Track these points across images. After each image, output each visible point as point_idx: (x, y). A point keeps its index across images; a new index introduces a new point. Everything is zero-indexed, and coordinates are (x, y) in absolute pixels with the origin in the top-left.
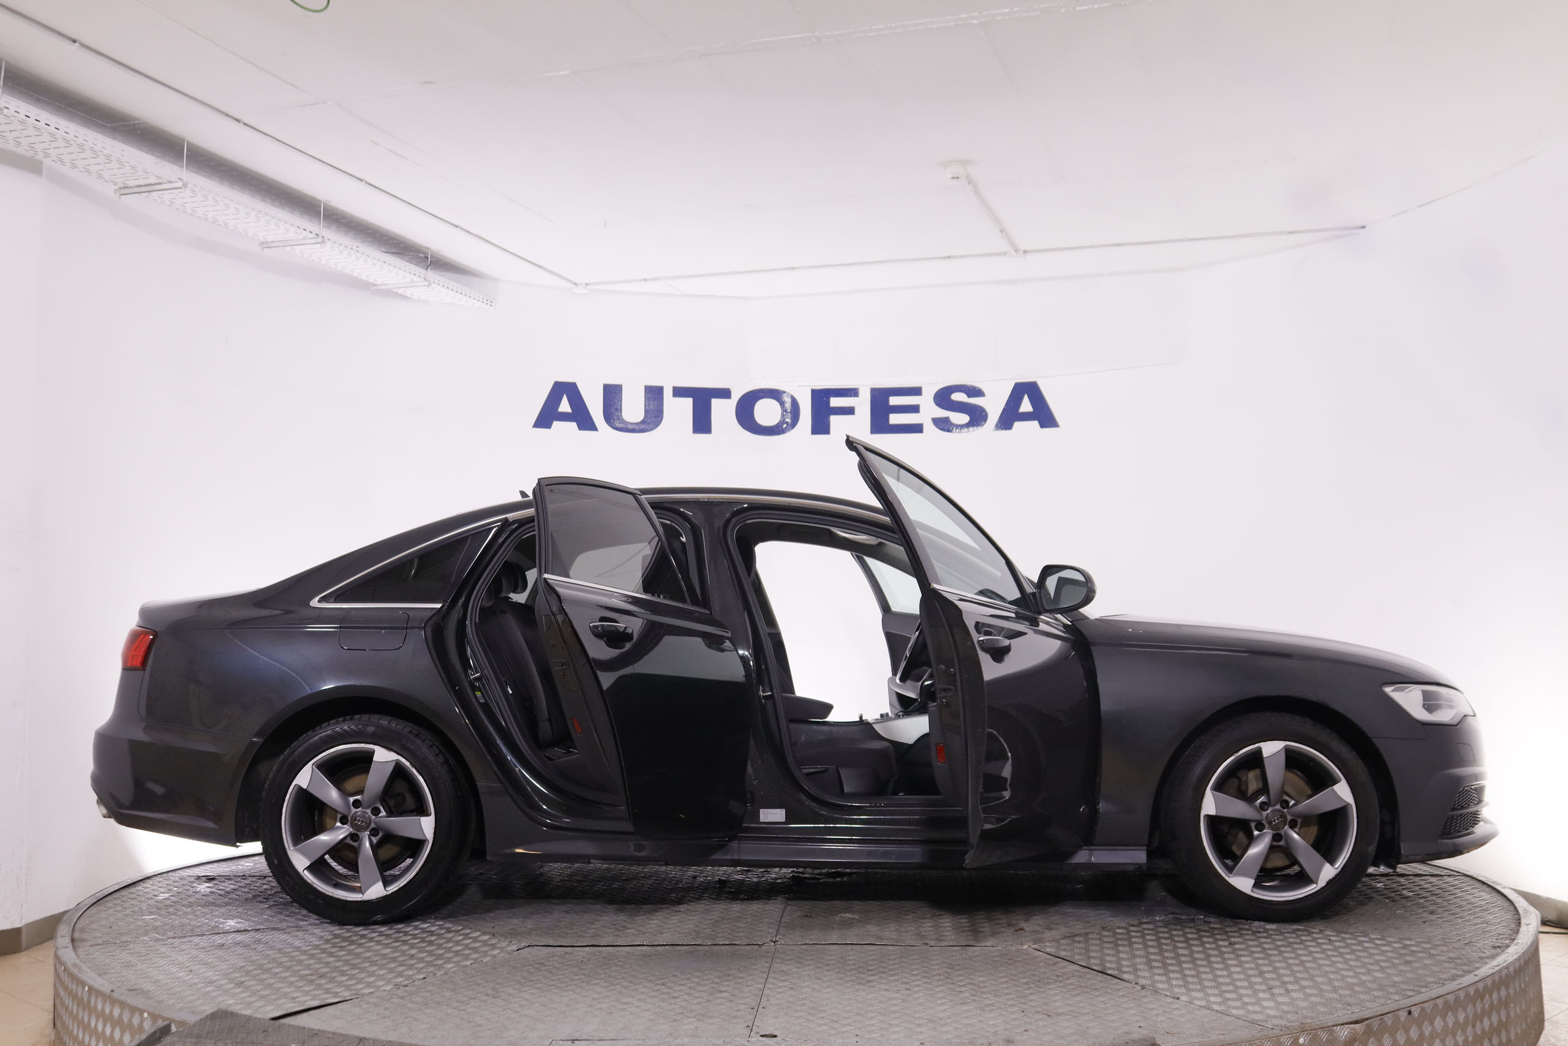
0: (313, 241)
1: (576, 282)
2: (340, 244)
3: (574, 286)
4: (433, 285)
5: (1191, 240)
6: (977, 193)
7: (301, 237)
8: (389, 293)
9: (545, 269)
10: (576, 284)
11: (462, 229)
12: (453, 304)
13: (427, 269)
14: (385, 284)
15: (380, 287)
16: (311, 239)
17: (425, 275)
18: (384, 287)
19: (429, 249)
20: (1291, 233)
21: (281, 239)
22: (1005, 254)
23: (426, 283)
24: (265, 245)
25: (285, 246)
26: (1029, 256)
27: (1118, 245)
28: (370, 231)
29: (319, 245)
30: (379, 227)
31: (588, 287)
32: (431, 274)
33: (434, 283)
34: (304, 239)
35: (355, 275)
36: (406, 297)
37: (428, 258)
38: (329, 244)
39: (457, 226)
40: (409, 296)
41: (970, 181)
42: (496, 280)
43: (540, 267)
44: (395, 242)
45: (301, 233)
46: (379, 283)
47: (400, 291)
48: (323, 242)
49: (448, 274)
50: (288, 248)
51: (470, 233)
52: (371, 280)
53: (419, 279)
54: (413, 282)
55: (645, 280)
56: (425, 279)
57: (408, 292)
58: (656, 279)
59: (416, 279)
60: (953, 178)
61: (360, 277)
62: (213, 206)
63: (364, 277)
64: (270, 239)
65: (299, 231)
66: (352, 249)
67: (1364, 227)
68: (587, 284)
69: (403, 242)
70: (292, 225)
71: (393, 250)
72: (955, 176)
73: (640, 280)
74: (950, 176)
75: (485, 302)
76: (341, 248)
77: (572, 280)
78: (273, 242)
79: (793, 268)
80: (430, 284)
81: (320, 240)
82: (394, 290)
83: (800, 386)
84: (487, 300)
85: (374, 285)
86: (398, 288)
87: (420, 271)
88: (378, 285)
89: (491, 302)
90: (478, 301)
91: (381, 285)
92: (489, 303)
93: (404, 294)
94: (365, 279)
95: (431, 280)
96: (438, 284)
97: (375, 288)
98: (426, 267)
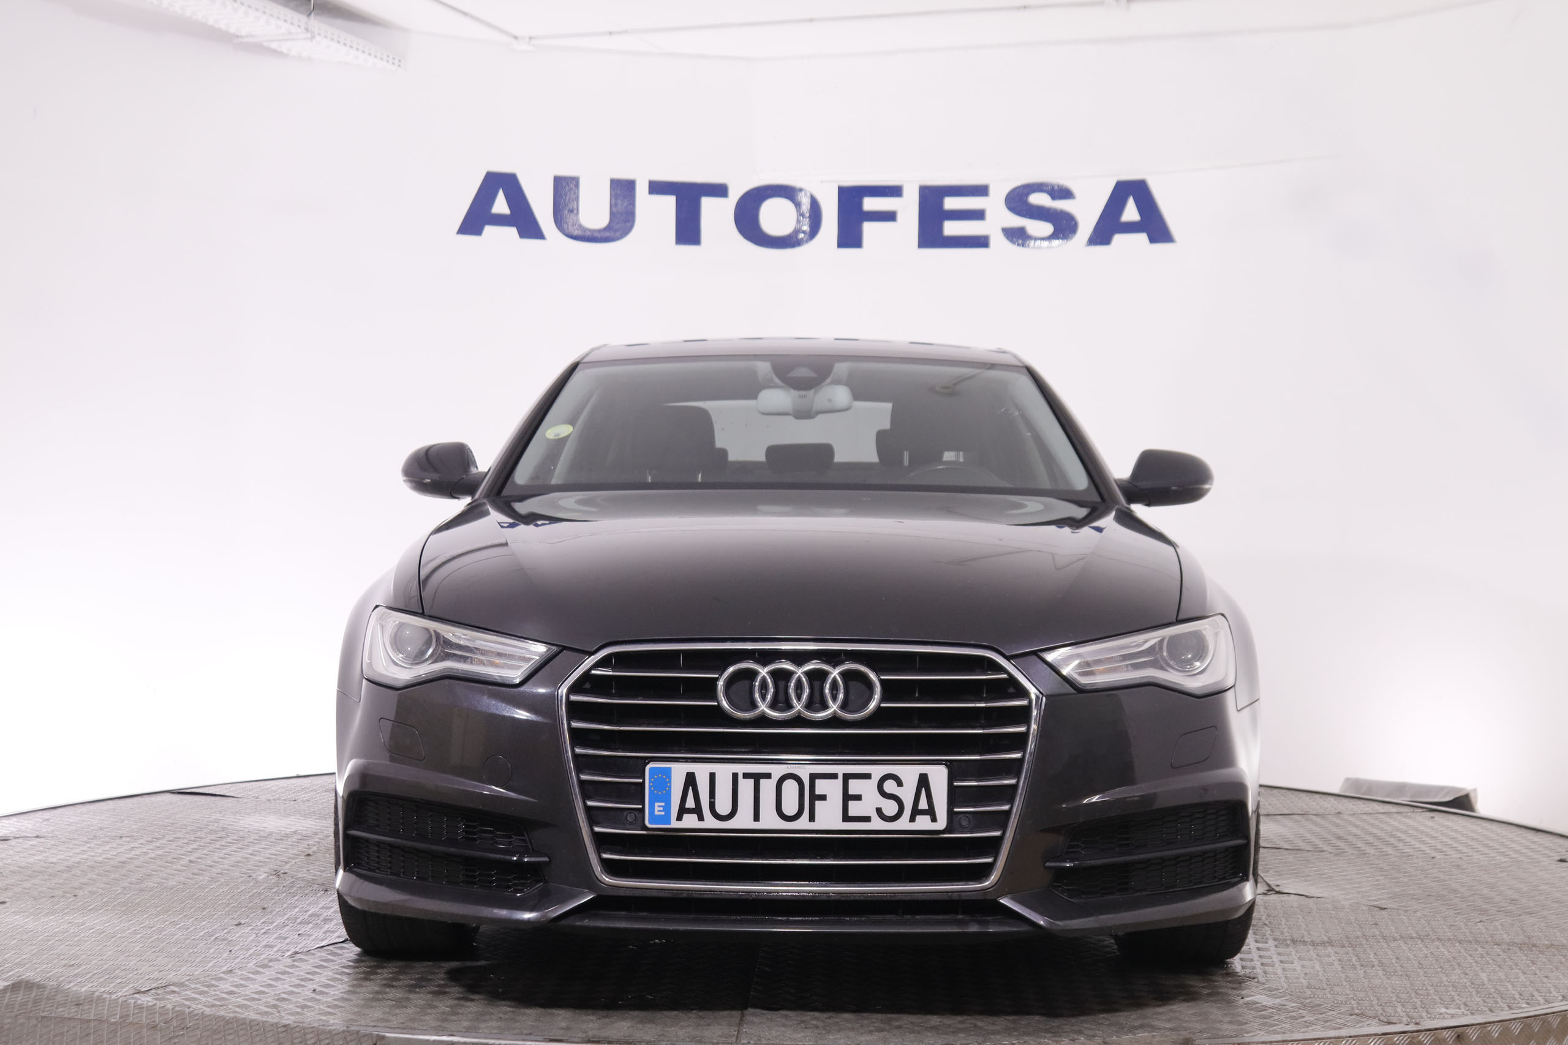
1: (516, 34)
3: (514, 40)
8: (258, 48)
9: (472, 17)
10: (516, 38)
12: (346, 63)
13: (309, 15)
14: (252, 36)
15: (245, 40)
18: (252, 40)
22: (1102, 3)
23: (311, 34)
26: (1135, 6)
31: (533, 42)
32: (316, 24)
33: (319, 34)
35: (211, 22)
37: (310, 1)
40: (285, 51)
42: (406, 30)
43: (465, 14)
46: (243, 33)
47: (274, 46)
49: (339, 22)
52: (232, 30)
53: (302, 30)
54: (289, 33)
55: (611, 33)
56: (307, 29)
57: (284, 47)
58: (626, 32)
59: (293, 29)
61: (216, 26)
63: (222, 26)
68: (531, 38)
73: (604, 34)
75: (391, 59)
77: (510, 32)
79: (811, 20)
80: (314, 37)
82: (266, 44)
83: (822, 182)
84: (394, 59)
85: (238, 37)
86: (272, 41)
87: (299, 18)
88: (242, 37)
89: (400, 61)
90: (382, 59)
91: (247, 36)
92: (396, 62)
93: (279, 49)
94: (224, 28)
95: (316, 31)
96: (325, 37)
97: (237, 40)
98: (308, 12)
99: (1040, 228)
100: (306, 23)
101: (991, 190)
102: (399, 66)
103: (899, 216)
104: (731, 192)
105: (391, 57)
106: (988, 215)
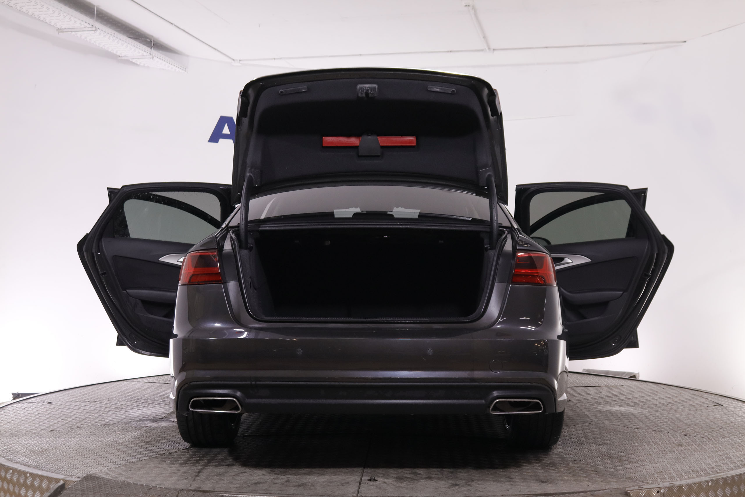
0: (90, 29)
1: (234, 59)
2: (105, 32)
3: (233, 61)
4: (154, 57)
5: (588, 46)
6: (476, 15)
7: (83, 26)
8: (127, 62)
9: (218, 51)
10: (234, 60)
11: (175, 25)
12: (163, 69)
13: (151, 48)
14: (126, 56)
15: (123, 58)
16: (88, 28)
19: (152, 36)
20: (644, 44)
21: (71, 27)
22: (482, 50)
23: (151, 56)
24: (60, 30)
25: (71, 32)
26: (496, 52)
27: (547, 47)
28: (120, 25)
29: (93, 32)
30: (125, 22)
31: (241, 62)
32: (154, 52)
33: (155, 56)
34: (85, 27)
35: (110, 50)
36: (137, 65)
37: (152, 42)
38: (99, 31)
39: (172, 24)
40: (139, 64)
41: (474, 8)
42: (188, 56)
44: (133, 31)
45: (83, 24)
46: (123, 55)
47: (134, 61)
48: (96, 30)
49: (160, 51)
50: (73, 33)
51: (179, 28)
52: (118, 54)
53: (147, 54)
54: (143, 55)
55: (274, 59)
56: (150, 54)
57: (139, 62)
58: (281, 58)
59: (145, 54)
60: (466, 6)
61: (112, 52)
62: (34, 6)
64: (63, 27)
65: (82, 23)
66: (111, 35)
67: (685, 42)
68: (240, 60)
69: (138, 32)
70: (79, 19)
71: (131, 37)
72: (468, 5)
73: (272, 59)
74: (464, 5)
75: (182, 68)
76: (105, 34)
77: (232, 57)
78: (65, 29)
79: (360, 55)
80: (153, 57)
81: (94, 29)
82: (131, 60)
84: (183, 68)
85: (120, 56)
86: (134, 59)
87: (148, 49)
88: (122, 57)
89: (185, 69)
90: (178, 68)
91: (124, 57)
92: (184, 69)
93: (136, 63)
94: (115, 53)
95: (154, 55)
96: (158, 57)
97: (120, 58)
98: (151, 47)
100: (150, 52)
102: (185, 71)
105: (182, 67)
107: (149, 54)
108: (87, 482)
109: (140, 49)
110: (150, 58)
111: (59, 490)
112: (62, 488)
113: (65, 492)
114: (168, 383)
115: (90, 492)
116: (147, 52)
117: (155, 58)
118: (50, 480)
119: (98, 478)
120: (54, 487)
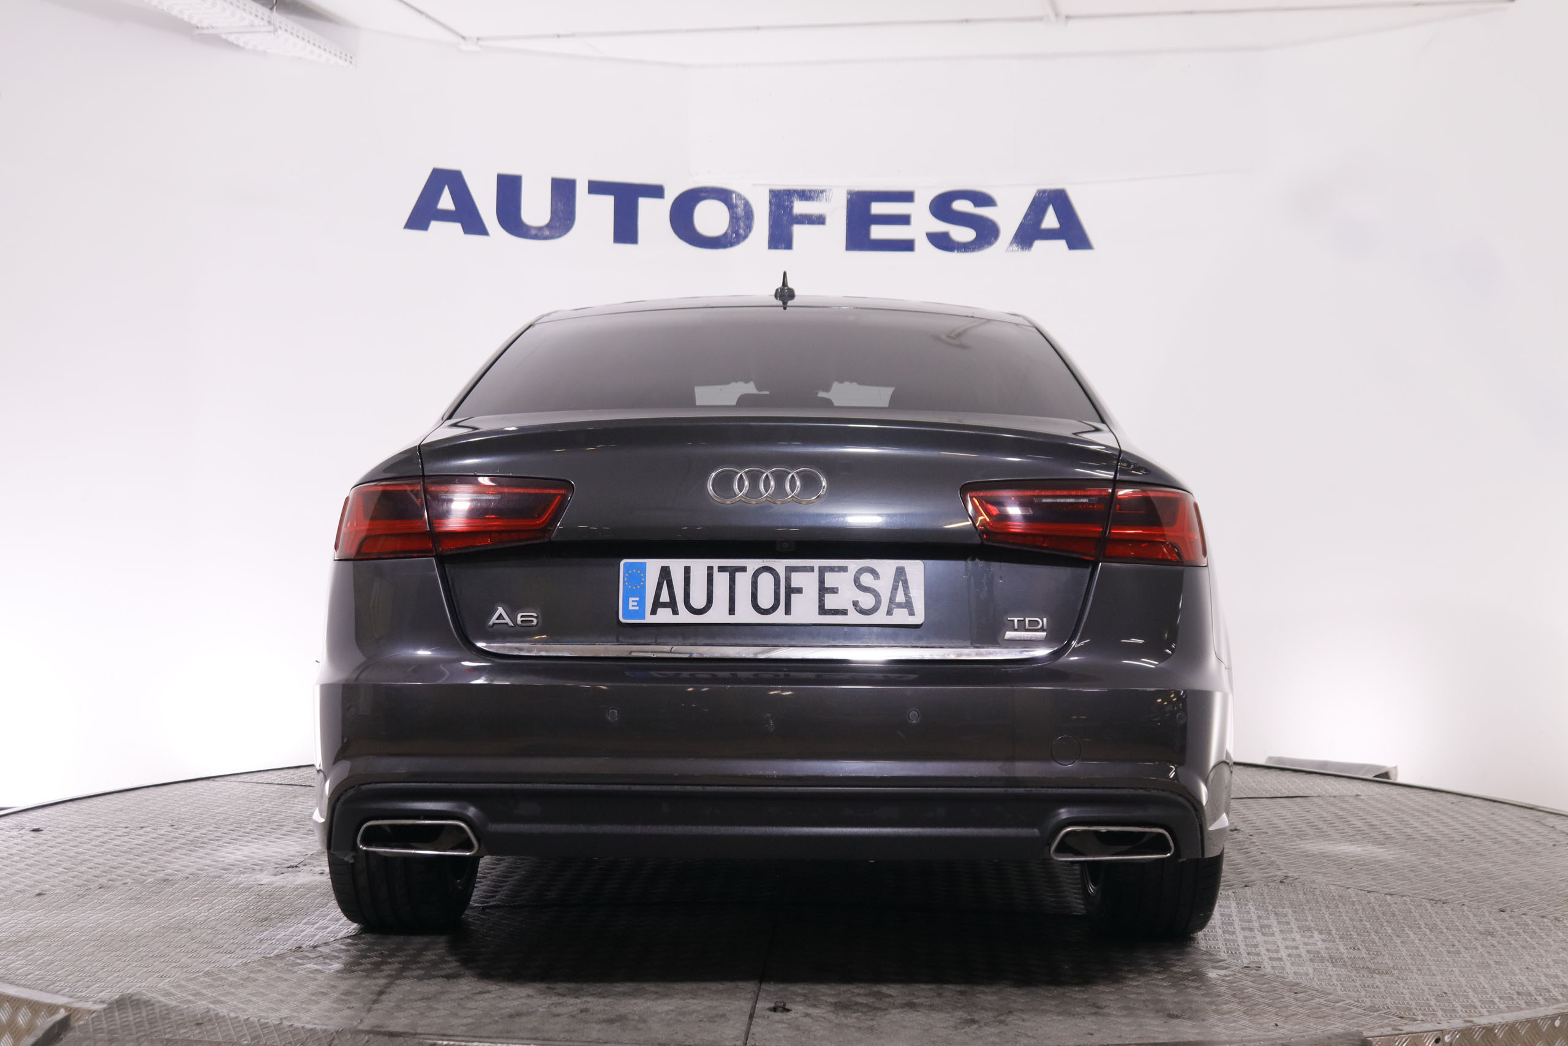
1: (464, 34)
3: (461, 41)
4: (279, 30)
8: (215, 40)
9: (426, 15)
10: (464, 38)
13: (271, 9)
14: (212, 27)
15: (205, 32)
17: (269, 17)
18: (211, 31)
22: (1041, 19)
23: (271, 28)
31: (480, 43)
32: (277, 17)
33: (280, 28)
35: (174, 12)
36: (237, 46)
40: (242, 44)
42: (358, 28)
43: (421, 12)
46: (205, 25)
47: (232, 38)
49: (293, 17)
52: (194, 22)
53: (262, 23)
54: (252, 26)
55: (558, 36)
56: (269, 22)
58: (573, 35)
59: (257, 21)
61: (179, 16)
63: (185, 16)
68: (478, 39)
73: (552, 36)
75: (343, 56)
77: (459, 31)
80: (275, 31)
82: (224, 36)
83: (754, 185)
84: (347, 55)
85: (198, 27)
86: (230, 33)
88: (202, 28)
89: (351, 58)
90: (335, 55)
91: (208, 28)
92: (348, 59)
93: (235, 42)
94: (186, 18)
95: (278, 25)
96: (286, 30)
97: (197, 32)
98: (271, 7)
99: (963, 234)
101: (917, 197)
102: (350, 62)
103: (828, 221)
104: (667, 193)
105: (344, 54)
106: (913, 220)
107: (267, 24)
108: (121, 1012)
109: (244, 10)
110: (270, 32)
111: (56, 1031)
112: (64, 1025)
113: (69, 1036)
114: (310, 786)
115: (128, 1035)
116: (262, 19)
117: (280, 32)
118: (35, 1007)
119: (147, 1003)
120: (45, 1023)
